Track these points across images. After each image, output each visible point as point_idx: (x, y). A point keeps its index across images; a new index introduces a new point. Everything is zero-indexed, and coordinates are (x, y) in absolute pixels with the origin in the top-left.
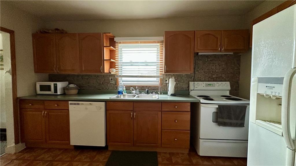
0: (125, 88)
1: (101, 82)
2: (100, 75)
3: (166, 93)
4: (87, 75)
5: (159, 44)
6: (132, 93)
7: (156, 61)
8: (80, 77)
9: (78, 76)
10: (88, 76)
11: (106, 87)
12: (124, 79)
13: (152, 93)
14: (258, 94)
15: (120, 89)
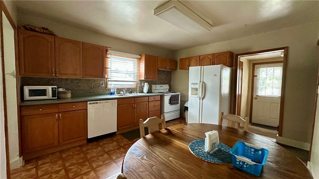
0: (116, 90)
1: (92, 86)
2: (91, 79)
3: (143, 92)
4: (77, 79)
5: (136, 60)
6: (121, 94)
7: (133, 71)
8: (69, 81)
9: (66, 80)
10: (79, 80)
11: (97, 89)
12: (113, 83)
13: (134, 93)
14: (192, 88)
15: (112, 91)
